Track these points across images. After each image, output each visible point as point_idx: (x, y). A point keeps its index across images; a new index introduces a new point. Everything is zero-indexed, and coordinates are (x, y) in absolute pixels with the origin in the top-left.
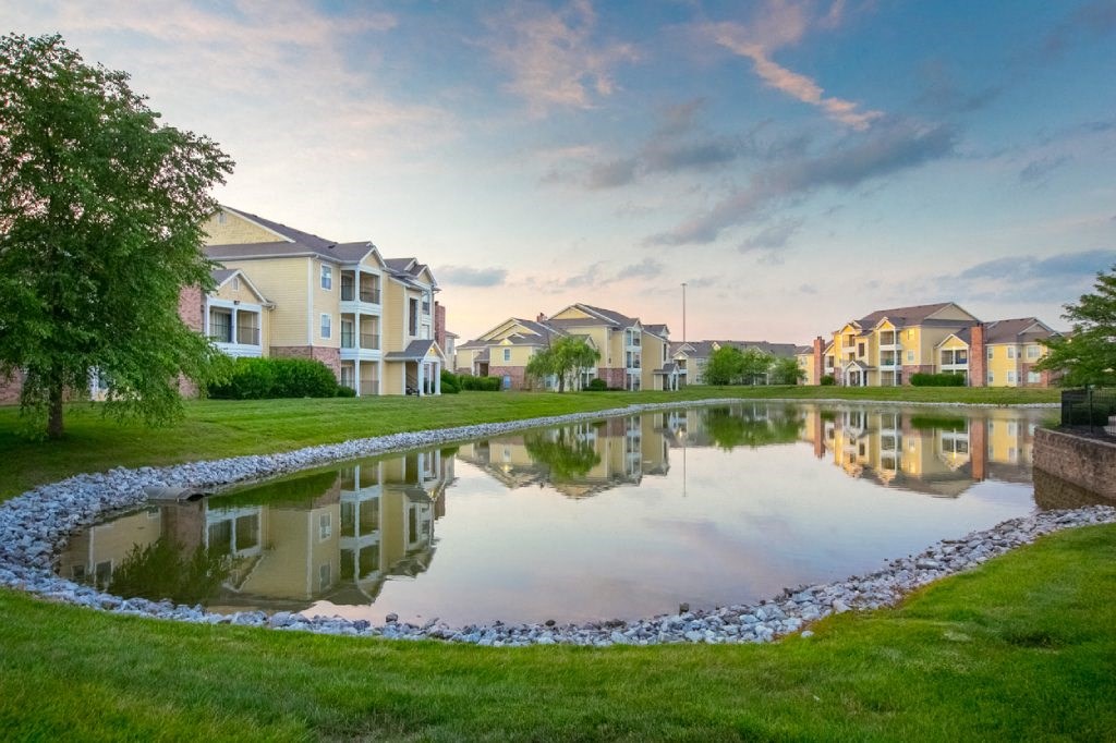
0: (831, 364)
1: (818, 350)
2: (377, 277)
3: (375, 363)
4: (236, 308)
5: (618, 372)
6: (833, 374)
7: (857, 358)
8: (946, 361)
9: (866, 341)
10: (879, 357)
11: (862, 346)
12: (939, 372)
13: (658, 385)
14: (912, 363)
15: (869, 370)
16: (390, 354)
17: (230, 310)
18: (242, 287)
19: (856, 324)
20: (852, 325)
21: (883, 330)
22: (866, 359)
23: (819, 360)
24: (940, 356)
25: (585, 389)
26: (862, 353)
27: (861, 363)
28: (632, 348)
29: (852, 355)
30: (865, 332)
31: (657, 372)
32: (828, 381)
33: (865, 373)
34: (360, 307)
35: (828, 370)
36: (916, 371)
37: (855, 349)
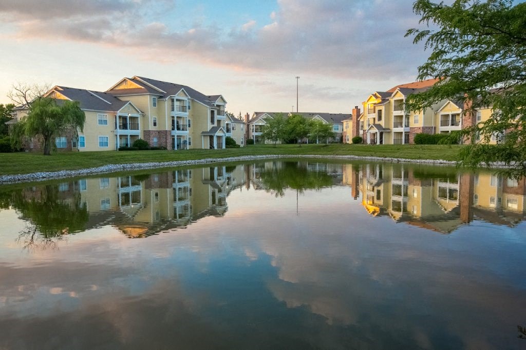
1: (355, 117)
5: (162, 134)
6: (362, 135)
7: (377, 122)
8: (444, 123)
9: (383, 108)
10: (393, 120)
11: (380, 112)
12: (439, 132)
13: (205, 144)
14: (416, 125)
15: (383, 132)
19: (378, 95)
20: (375, 95)
21: (397, 98)
22: (382, 123)
23: (355, 124)
24: (439, 119)
26: (380, 119)
27: (379, 127)
29: (374, 119)
30: (384, 101)
31: (204, 134)
32: (358, 140)
33: (381, 134)
35: (360, 132)
36: (420, 132)
37: (376, 115)
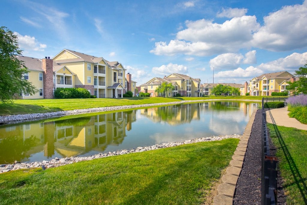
0: (249, 90)
1: (246, 86)
2: (104, 66)
3: (104, 89)
4: (64, 75)
5: (184, 92)
6: (249, 92)
7: (256, 88)
8: (283, 88)
10: (262, 88)
11: (257, 84)
12: (280, 92)
13: (196, 95)
14: (272, 89)
15: (259, 91)
16: (109, 87)
17: (63, 76)
18: (66, 70)
20: (255, 78)
21: (264, 79)
23: (246, 89)
24: (281, 87)
25: (174, 96)
26: (257, 86)
27: (257, 89)
28: (188, 85)
29: (255, 87)
30: (258, 80)
31: (196, 92)
32: (248, 94)
34: (98, 75)
35: (248, 91)
36: (273, 91)
37: (255, 85)
